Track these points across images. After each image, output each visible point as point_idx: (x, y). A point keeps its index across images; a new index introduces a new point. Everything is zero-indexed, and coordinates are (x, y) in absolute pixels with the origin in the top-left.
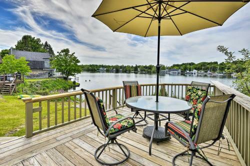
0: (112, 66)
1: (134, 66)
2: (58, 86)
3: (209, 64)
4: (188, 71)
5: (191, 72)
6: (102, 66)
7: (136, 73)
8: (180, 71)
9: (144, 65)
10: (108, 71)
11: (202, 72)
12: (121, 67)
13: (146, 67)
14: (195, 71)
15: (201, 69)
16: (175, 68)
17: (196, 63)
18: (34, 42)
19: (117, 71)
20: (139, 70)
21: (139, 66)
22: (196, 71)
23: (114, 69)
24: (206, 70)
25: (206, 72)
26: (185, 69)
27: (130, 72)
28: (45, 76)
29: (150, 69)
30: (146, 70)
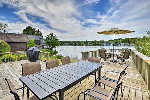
0: (72, 42)
1: (85, 41)
4: (118, 44)
5: (120, 44)
6: (66, 42)
7: (87, 45)
8: (113, 44)
9: (91, 41)
10: (70, 45)
11: (127, 44)
12: (78, 42)
13: (92, 42)
15: (127, 42)
16: (110, 42)
17: (123, 39)
18: (32, 30)
19: (75, 45)
21: (88, 42)
22: (123, 43)
23: (73, 43)
25: (129, 44)
26: (117, 42)
27: (83, 45)
28: (41, 48)
29: (95, 43)
30: (92, 43)
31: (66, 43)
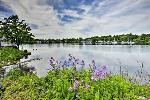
0: (46, 40)
1: (62, 39)
2: (9, 55)
3: (107, 37)
4: (97, 42)
5: (99, 42)
8: (92, 41)
10: (43, 43)
11: (105, 42)
13: (70, 40)
14: (100, 41)
15: (104, 40)
17: (99, 37)
19: (50, 43)
20: (66, 42)
21: (65, 40)
23: (48, 42)
24: (106, 40)
26: (95, 40)
29: (73, 41)
31: (38, 42)
